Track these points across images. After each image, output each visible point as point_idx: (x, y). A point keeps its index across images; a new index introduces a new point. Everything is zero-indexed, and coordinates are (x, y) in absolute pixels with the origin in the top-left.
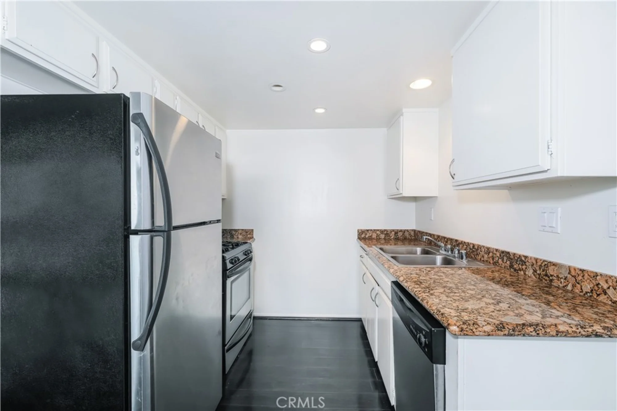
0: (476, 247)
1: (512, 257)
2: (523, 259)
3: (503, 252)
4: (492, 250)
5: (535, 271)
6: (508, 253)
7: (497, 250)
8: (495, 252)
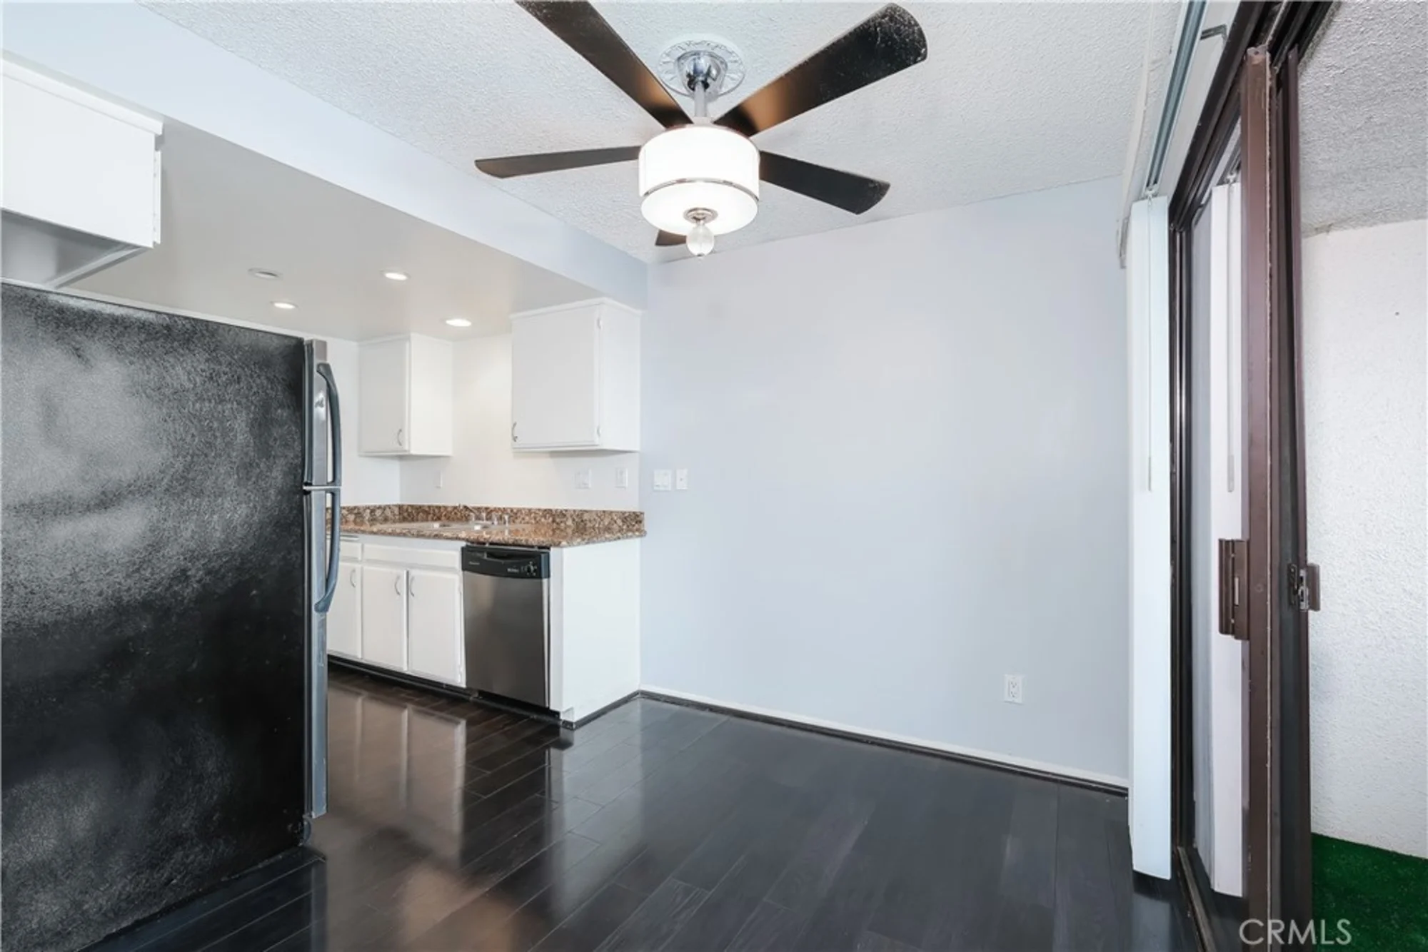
0: (515, 511)
1: (554, 512)
2: (564, 512)
3: (545, 510)
4: (533, 511)
5: (574, 520)
6: (551, 510)
7: (539, 510)
8: (537, 512)
